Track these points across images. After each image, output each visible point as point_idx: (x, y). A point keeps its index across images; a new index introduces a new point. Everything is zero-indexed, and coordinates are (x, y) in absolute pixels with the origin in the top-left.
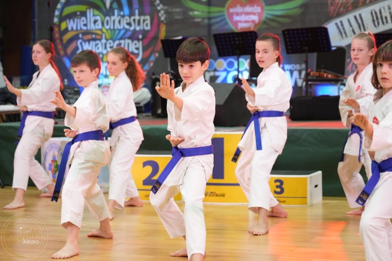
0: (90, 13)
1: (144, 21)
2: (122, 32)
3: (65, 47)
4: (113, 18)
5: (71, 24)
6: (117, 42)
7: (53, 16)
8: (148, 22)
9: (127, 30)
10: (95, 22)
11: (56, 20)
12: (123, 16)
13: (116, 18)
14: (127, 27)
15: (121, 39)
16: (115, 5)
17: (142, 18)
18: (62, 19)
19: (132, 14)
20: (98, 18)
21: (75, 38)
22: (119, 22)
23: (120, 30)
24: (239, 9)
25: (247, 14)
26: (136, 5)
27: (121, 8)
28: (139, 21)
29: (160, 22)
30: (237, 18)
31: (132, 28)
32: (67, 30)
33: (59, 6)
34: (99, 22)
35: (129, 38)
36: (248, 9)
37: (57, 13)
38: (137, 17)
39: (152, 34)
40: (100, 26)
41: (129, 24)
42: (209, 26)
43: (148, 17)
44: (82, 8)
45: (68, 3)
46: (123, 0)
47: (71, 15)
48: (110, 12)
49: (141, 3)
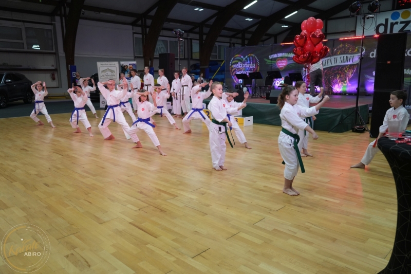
0: (239, 63)
2: (248, 68)
3: (233, 73)
5: (234, 66)
6: (246, 72)
10: (241, 65)
11: (230, 65)
13: (246, 64)
18: (232, 64)
19: (250, 63)
21: (235, 70)
24: (280, 61)
25: (282, 63)
26: (251, 60)
27: (247, 61)
29: (258, 65)
30: (279, 64)
32: (233, 68)
36: (283, 61)
38: (252, 64)
39: (255, 69)
41: (249, 66)
42: (272, 67)
44: (237, 61)
45: (233, 60)
46: (248, 59)
47: (235, 64)
48: (244, 63)
49: (253, 59)
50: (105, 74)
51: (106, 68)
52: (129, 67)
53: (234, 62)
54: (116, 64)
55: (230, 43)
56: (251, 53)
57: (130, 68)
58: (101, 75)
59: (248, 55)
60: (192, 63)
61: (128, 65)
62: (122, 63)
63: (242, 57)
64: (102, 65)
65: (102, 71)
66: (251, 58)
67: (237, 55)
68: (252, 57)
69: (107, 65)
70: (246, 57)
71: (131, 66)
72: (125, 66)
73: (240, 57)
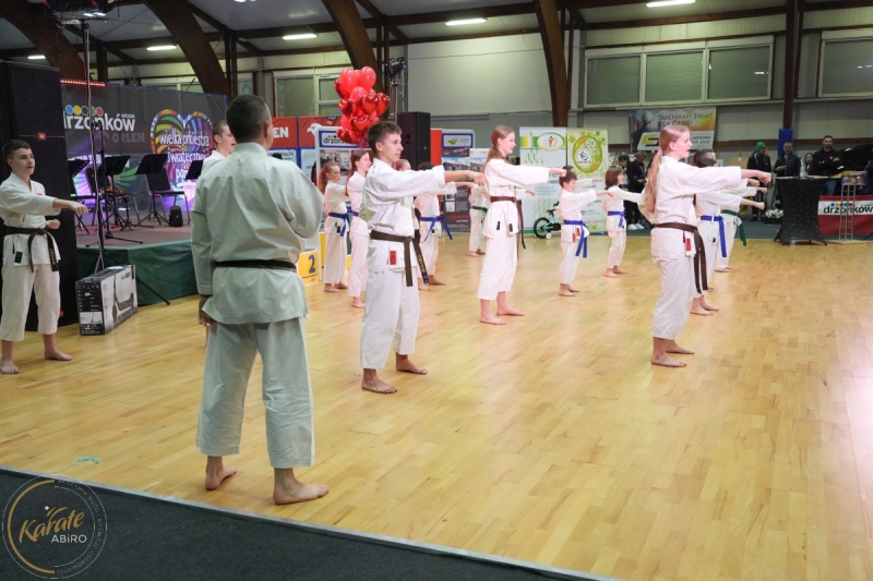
1: (206, 140)
8: (208, 140)
10: (177, 138)
11: (152, 135)
13: (189, 136)
15: (193, 152)
17: (205, 138)
18: (157, 135)
19: (199, 134)
20: (179, 135)
22: (191, 138)
27: (192, 130)
28: (203, 139)
32: (159, 144)
33: (153, 124)
34: (180, 139)
37: (152, 129)
44: (169, 127)
45: (159, 123)
46: (193, 122)
47: (161, 132)
48: (185, 132)
49: (203, 125)
53: (160, 128)
59: (191, 113)
63: (179, 117)
66: (199, 120)
67: (167, 112)
68: (202, 119)
70: (189, 117)
73: (175, 117)
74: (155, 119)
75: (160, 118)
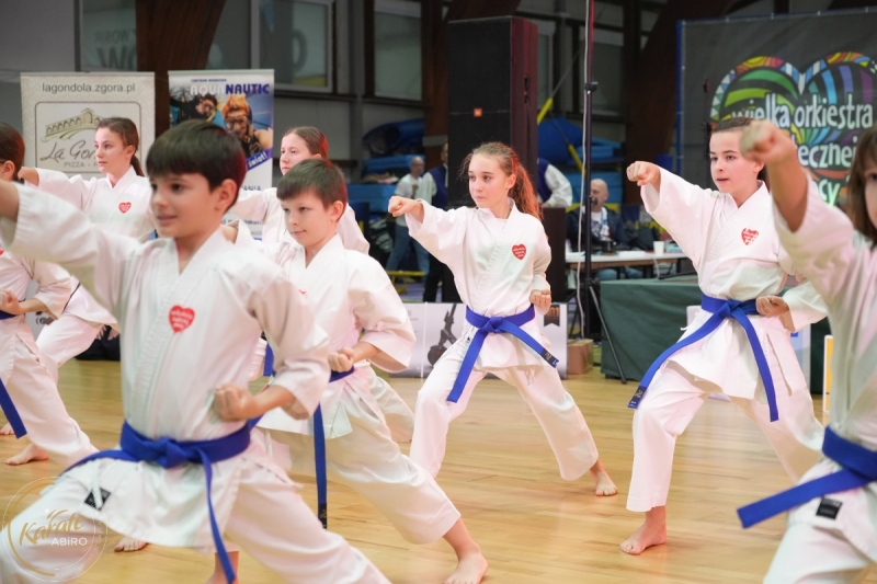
0: (772, 101)
1: (862, 113)
2: (825, 132)
4: (809, 109)
6: (815, 149)
7: (709, 107)
8: (870, 114)
9: (833, 129)
10: (779, 115)
11: (714, 113)
12: (827, 106)
13: (814, 108)
14: (833, 124)
15: (821, 143)
16: (813, 88)
17: (859, 108)
18: (725, 110)
19: (841, 102)
20: (784, 109)
22: (820, 115)
23: (821, 129)
26: (849, 87)
27: (823, 91)
28: (854, 113)
31: (841, 126)
33: (720, 90)
34: (786, 116)
35: (835, 142)
37: (716, 101)
38: (850, 108)
40: (787, 123)
41: (837, 119)
43: (869, 107)
44: (758, 93)
45: (733, 87)
46: (828, 78)
47: (739, 106)
48: (804, 100)
49: (857, 83)
50: (65, 144)
51: (74, 111)
52: (222, 106)
53: (735, 96)
54: (144, 83)
55: (558, 20)
56: (845, 49)
57: (232, 109)
58: (45, 149)
60: (373, 117)
61: (219, 90)
62: (179, 80)
63: (789, 69)
64: (56, 89)
65: (54, 129)
66: (846, 74)
67: (756, 61)
68: (854, 67)
69: (84, 95)
70: (816, 68)
71: (239, 99)
72: (197, 99)
73: (778, 69)
74: (727, 80)
75: (739, 75)
